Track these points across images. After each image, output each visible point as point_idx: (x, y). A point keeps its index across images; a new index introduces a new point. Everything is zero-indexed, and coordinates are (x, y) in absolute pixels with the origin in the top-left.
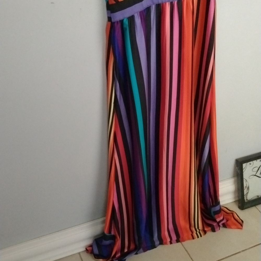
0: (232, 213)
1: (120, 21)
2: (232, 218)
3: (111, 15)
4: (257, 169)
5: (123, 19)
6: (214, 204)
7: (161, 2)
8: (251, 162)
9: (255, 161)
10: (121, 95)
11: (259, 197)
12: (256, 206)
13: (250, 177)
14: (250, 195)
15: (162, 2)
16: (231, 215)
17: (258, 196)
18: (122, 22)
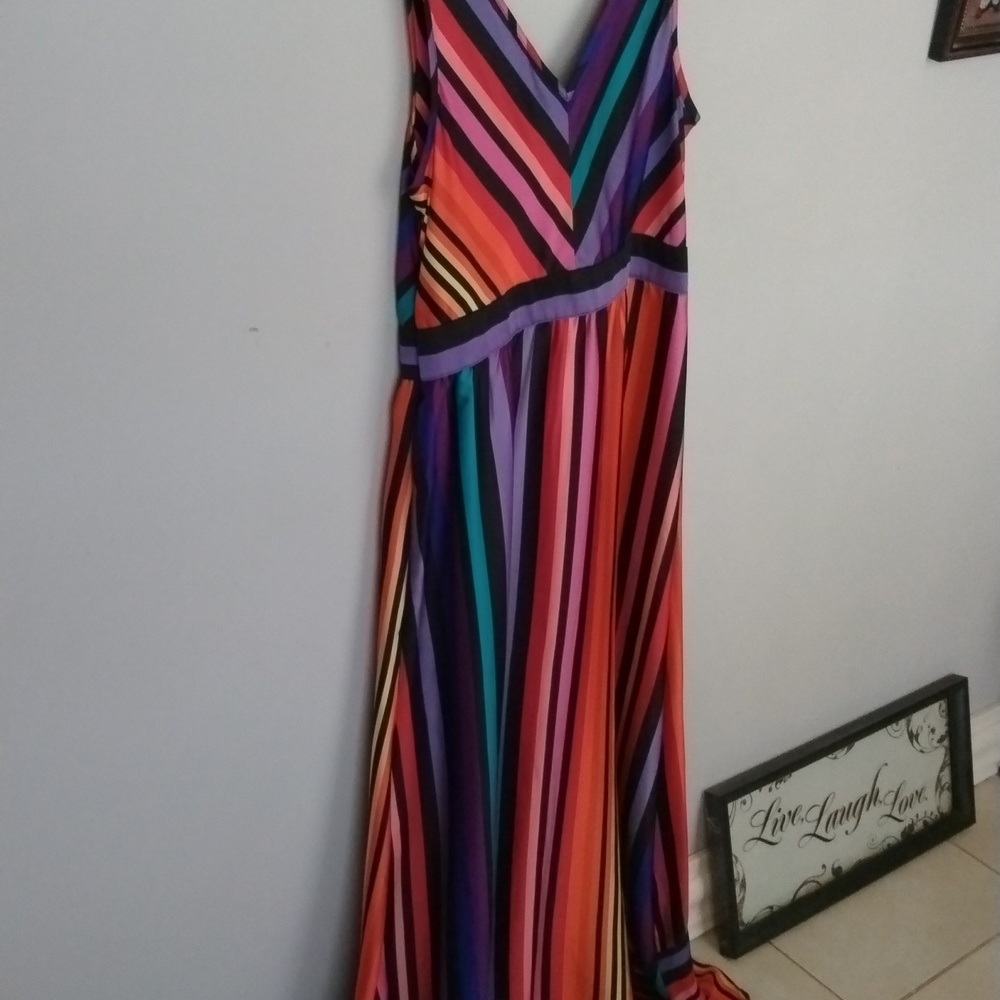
0: (713, 973)
1: (450, 377)
2: (715, 989)
3: (417, 361)
4: (762, 816)
5: (460, 373)
6: (671, 944)
7: (553, 316)
8: (747, 797)
9: (755, 794)
10: (425, 607)
11: (775, 909)
12: (772, 941)
13: (747, 847)
14: (752, 907)
15: (556, 317)
16: (711, 976)
17: (771, 908)
18: (454, 379)
